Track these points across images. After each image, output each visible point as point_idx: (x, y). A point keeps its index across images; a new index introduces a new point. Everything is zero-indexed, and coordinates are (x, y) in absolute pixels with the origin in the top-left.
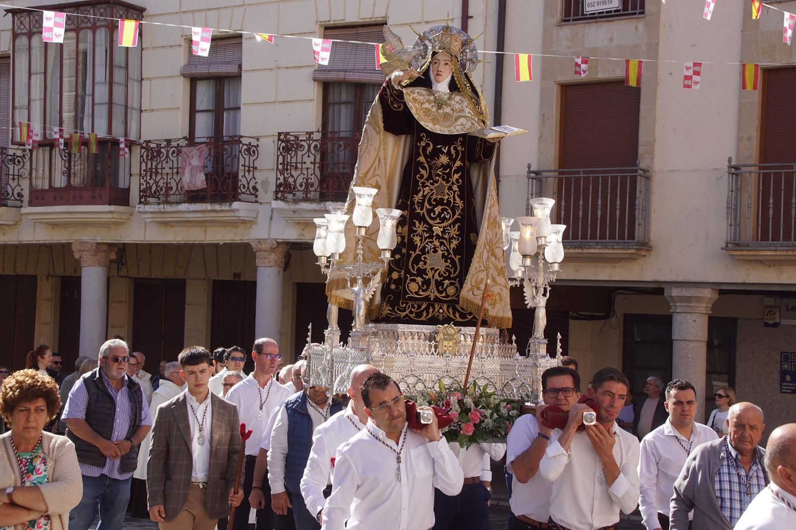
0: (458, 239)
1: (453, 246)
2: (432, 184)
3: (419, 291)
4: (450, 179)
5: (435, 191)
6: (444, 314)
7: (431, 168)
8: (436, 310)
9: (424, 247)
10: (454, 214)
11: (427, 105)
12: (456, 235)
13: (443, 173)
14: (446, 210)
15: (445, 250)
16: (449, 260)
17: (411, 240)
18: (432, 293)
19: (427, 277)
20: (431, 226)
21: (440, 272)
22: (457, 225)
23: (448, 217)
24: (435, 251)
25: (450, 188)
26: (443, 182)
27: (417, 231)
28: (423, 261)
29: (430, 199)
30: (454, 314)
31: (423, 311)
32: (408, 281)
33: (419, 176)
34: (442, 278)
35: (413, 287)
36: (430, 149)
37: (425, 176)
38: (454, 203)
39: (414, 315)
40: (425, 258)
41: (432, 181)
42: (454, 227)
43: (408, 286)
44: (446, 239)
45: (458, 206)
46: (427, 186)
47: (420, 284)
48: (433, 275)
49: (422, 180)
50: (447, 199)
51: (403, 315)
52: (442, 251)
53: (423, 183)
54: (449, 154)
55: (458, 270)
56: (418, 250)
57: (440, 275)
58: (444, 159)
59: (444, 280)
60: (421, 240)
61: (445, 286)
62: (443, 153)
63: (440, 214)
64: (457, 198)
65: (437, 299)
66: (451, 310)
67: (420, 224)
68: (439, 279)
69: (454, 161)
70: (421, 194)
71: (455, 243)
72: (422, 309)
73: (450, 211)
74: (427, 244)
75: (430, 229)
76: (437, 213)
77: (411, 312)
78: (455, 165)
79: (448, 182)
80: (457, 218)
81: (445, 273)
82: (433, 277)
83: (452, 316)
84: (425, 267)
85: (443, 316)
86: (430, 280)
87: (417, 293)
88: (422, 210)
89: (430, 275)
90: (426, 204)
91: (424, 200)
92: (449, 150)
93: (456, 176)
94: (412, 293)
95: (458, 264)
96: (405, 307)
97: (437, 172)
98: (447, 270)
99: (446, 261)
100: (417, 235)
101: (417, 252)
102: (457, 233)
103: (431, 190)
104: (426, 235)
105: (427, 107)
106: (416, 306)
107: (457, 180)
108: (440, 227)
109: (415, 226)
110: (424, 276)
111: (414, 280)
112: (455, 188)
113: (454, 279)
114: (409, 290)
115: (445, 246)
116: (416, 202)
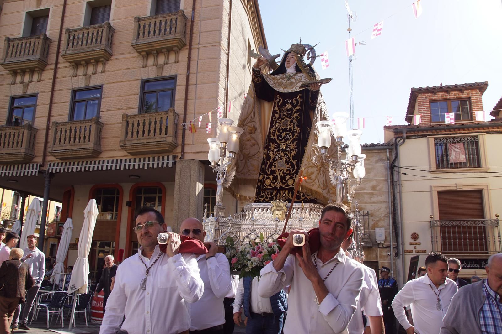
0: (296, 151)
1: (292, 155)
2: (281, 121)
3: (271, 184)
4: (291, 117)
5: (282, 124)
6: (286, 197)
7: (280, 112)
8: (281, 195)
9: (275, 157)
10: (293, 136)
11: (281, 80)
12: (294, 148)
13: (288, 114)
14: (288, 134)
15: (287, 158)
16: (290, 164)
17: (268, 155)
18: (279, 184)
19: (275, 175)
20: (279, 144)
21: (284, 171)
22: (295, 142)
23: (289, 138)
24: (281, 159)
25: (291, 122)
26: (287, 119)
27: (271, 149)
28: (274, 166)
29: (279, 129)
30: (292, 196)
31: (274, 196)
32: (265, 179)
33: (274, 118)
34: (285, 175)
35: (268, 182)
36: (280, 102)
37: (277, 117)
38: (294, 129)
39: (268, 199)
40: (275, 164)
41: (280, 119)
42: (293, 144)
43: (265, 182)
44: (288, 151)
45: (296, 131)
46: (278, 122)
47: (272, 179)
48: (280, 173)
49: (276, 120)
50: (289, 128)
51: (262, 200)
52: (286, 158)
53: (276, 121)
54: (292, 103)
55: (295, 169)
56: (271, 159)
57: (283, 173)
58: (288, 106)
59: (286, 176)
60: (273, 153)
61: (286, 179)
62: (288, 103)
63: (284, 137)
64: (295, 127)
65: (281, 188)
66: (290, 194)
67: (273, 144)
68: (283, 175)
69: (295, 106)
70: (274, 128)
71: (293, 153)
72: (273, 195)
73: (291, 134)
74: (276, 155)
75: (278, 147)
76: (283, 137)
77: (267, 198)
78: (296, 109)
79: (290, 118)
80: (296, 138)
81: (287, 171)
82: (279, 174)
83: (291, 198)
84: (275, 169)
85: (285, 198)
86: (277, 176)
87: (270, 185)
88: (274, 136)
89: (277, 173)
90: (277, 133)
91: (275, 131)
92: (292, 101)
93: (296, 115)
94: (267, 185)
95: (295, 165)
96: (263, 195)
97: (284, 114)
98: (288, 170)
99: (288, 164)
100: (271, 151)
101: (271, 161)
102: (295, 147)
103: (280, 124)
104: (276, 150)
105: (281, 81)
106: (269, 193)
107: (296, 117)
108: (284, 145)
109: (270, 146)
110: (274, 174)
111: (268, 178)
112: (294, 121)
113: (293, 174)
114: (266, 184)
115: (287, 155)
116: (271, 132)
